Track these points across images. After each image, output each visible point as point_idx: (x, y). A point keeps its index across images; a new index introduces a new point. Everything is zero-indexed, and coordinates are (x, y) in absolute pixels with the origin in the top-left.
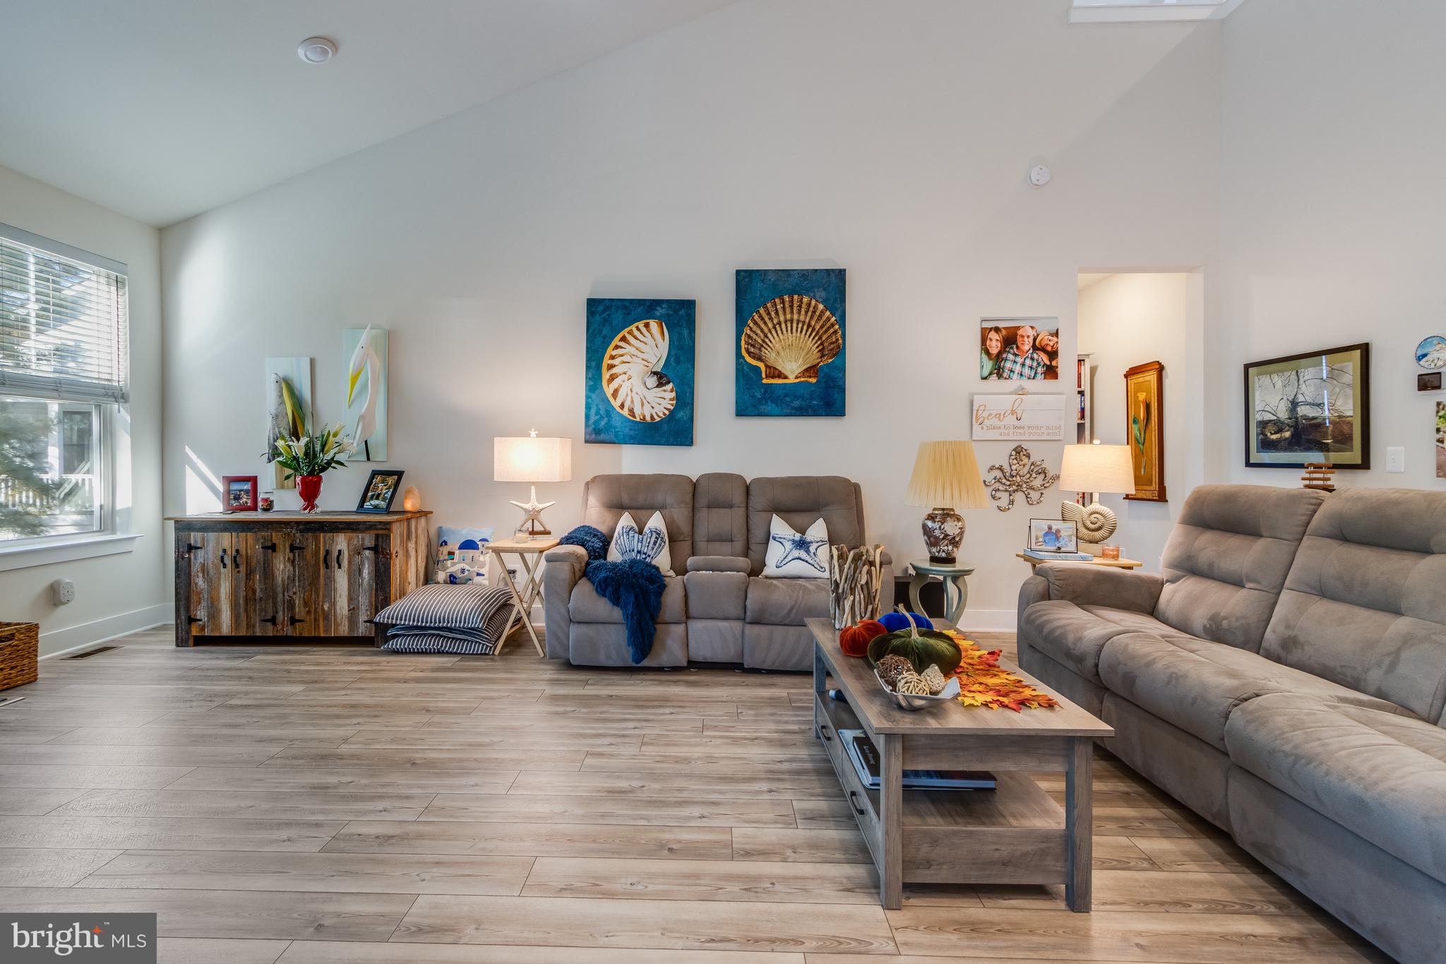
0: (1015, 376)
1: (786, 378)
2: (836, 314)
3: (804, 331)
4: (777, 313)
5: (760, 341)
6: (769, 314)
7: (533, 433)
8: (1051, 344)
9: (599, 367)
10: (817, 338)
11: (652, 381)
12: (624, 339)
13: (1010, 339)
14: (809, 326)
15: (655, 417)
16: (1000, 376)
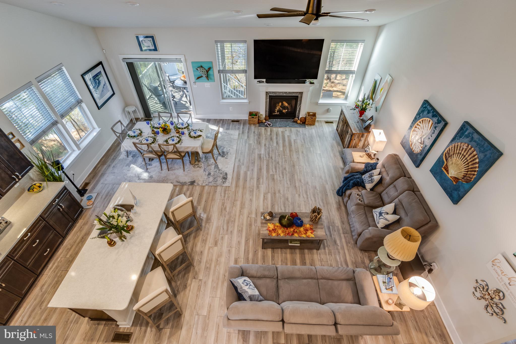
1: (448, 173)
3: (465, 164)
4: (462, 149)
5: (451, 154)
6: (460, 147)
10: (467, 170)
11: (420, 140)
12: (422, 121)
15: (415, 151)
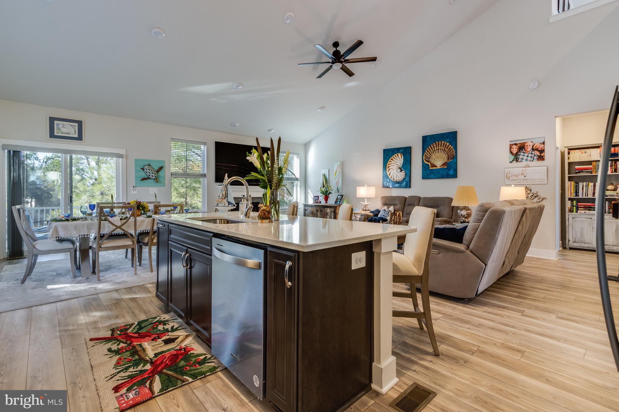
0: (524, 161)
1: (437, 167)
2: (453, 146)
3: (442, 152)
4: (434, 148)
5: (429, 156)
6: (432, 148)
7: (366, 186)
8: (541, 147)
9: (386, 167)
10: (447, 154)
11: (399, 170)
12: (392, 159)
13: (522, 147)
14: (444, 150)
15: (400, 180)
16: (517, 161)
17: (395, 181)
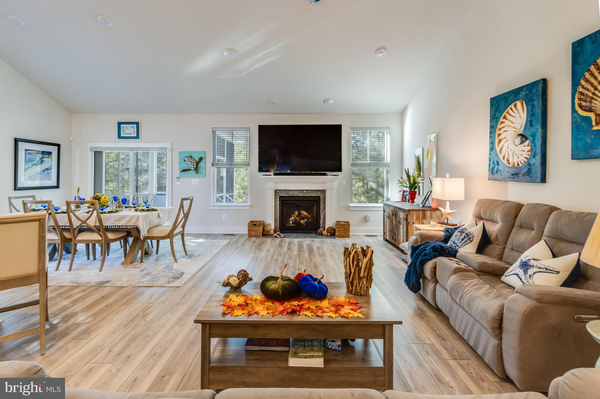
5: (591, 95)
7: (448, 176)
9: (494, 136)
11: (518, 140)
12: (505, 118)
15: (520, 163)
17: (511, 166)
